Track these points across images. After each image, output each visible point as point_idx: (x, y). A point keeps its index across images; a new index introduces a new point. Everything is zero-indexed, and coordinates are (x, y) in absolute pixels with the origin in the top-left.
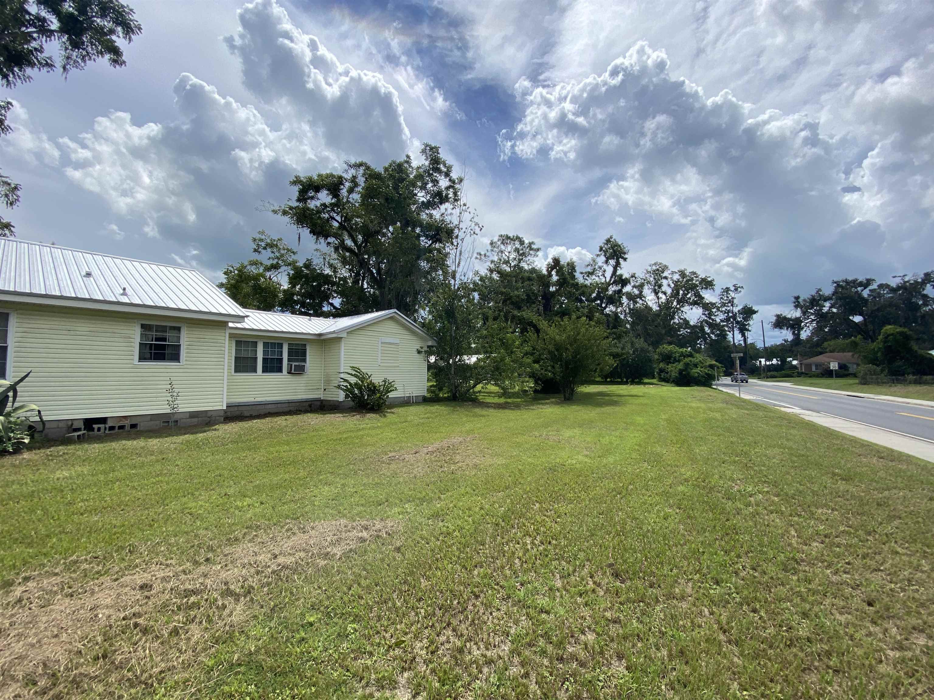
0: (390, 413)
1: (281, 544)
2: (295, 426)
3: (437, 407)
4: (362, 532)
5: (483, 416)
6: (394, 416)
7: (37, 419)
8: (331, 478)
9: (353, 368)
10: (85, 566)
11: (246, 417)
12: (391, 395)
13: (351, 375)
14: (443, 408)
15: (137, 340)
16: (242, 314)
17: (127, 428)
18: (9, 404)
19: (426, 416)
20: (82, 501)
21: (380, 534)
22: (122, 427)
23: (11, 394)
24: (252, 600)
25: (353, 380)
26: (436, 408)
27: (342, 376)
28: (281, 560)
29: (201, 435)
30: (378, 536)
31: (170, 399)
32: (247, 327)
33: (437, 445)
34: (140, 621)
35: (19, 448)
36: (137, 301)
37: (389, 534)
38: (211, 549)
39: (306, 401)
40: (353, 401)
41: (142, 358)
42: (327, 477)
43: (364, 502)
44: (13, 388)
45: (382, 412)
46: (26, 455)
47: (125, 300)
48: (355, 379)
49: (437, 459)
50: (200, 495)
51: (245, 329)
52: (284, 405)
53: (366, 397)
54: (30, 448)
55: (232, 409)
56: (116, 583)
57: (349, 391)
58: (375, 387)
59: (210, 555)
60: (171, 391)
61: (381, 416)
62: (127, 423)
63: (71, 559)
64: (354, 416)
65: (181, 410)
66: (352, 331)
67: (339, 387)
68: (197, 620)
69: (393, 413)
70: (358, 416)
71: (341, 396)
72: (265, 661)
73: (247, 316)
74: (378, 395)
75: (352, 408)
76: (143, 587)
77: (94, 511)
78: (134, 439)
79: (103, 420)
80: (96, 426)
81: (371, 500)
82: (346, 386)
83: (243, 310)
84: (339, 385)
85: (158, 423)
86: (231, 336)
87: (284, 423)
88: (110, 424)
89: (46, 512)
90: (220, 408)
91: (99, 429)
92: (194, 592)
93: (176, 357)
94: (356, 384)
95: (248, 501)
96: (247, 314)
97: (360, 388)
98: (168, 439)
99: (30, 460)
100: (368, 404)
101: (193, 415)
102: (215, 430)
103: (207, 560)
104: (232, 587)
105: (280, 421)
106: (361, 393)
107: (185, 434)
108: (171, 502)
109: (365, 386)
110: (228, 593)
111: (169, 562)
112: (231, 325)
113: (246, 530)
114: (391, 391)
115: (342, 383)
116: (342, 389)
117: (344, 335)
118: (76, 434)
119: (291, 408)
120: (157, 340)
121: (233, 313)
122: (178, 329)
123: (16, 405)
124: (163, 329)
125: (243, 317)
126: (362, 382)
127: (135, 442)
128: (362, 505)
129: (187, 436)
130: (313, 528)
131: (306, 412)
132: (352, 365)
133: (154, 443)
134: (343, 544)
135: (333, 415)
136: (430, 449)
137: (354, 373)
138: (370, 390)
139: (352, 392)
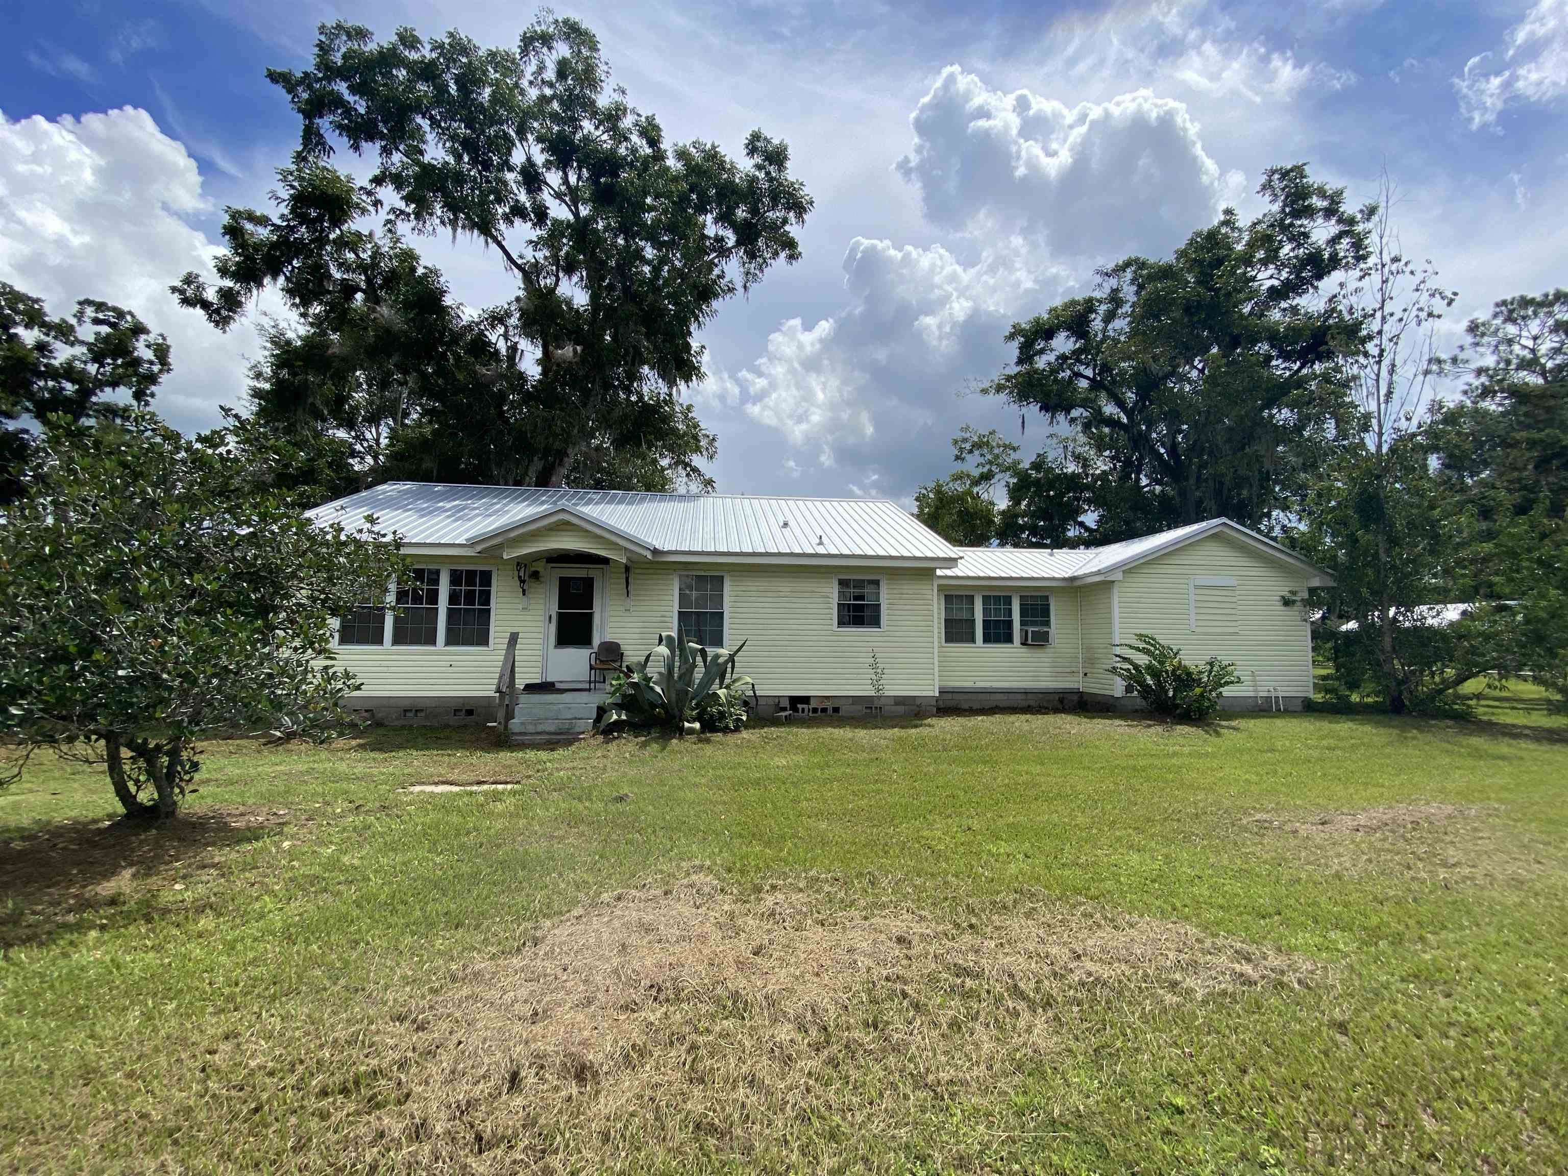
0: (1228, 728)
1: (1081, 936)
2: (1044, 734)
3: (1350, 724)
4: (1239, 962)
5: (1503, 758)
6: (1239, 735)
7: (751, 693)
8: (1137, 838)
9: (1140, 637)
10: (827, 888)
11: (965, 710)
12: (1226, 691)
13: (1138, 649)
14: (1368, 728)
15: (835, 600)
16: (954, 556)
17: (830, 711)
18: (728, 676)
19: (1325, 743)
20: (807, 799)
21: (1285, 979)
22: (824, 710)
23: (730, 665)
24: (1056, 1018)
25: (1142, 660)
26: (1344, 727)
27: (1118, 651)
28: (1089, 966)
29: (913, 730)
30: (1282, 984)
31: (874, 677)
32: (960, 574)
33: (1379, 813)
34: (908, 989)
35: (739, 726)
36: (834, 551)
37: (1308, 987)
38: (971, 910)
39: (1056, 692)
40: (1145, 698)
41: (841, 623)
42: (1130, 835)
43: (1221, 901)
44: (732, 658)
45: (1208, 725)
46: (745, 734)
47: (821, 550)
48: (1146, 657)
49: (1387, 845)
50: (934, 820)
51: (957, 578)
52: (1019, 697)
53: (1171, 694)
54: (747, 727)
55: (946, 696)
56: (867, 923)
57: (1134, 677)
58: (1189, 674)
59: (974, 920)
60: (874, 666)
61: (1207, 732)
62: (829, 705)
63: (811, 873)
64: (1149, 726)
65: (887, 693)
66: (1131, 568)
67: (1114, 670)
68: (981, 1019)
69: (1234, 728)
70: (1160, 729)
71: (1117, 688)
72: (1110, 1141)
73: (961, 558)
74: (1198, 690)
75: (1142, 711)
76: (900, 940)
77: (819, 815)
78: (839, 727)
79: (806, 700)
80: (800, 706)
81: (1237, 901)
82: (1128, 670)
83: (956, 549)
84: (1114, 668)
85: (858, 709)
86: (941, 588)
87: (1026, 727)
88: (813, 704)
89: (775, 807)
90: (931, 694)
91: (803, 710)
92: (965, 972)
93: (875, 622)
94: (1149, 668)
95: (1004, 848)
96: (961, 554)
97: (1156, 674)
98: (877, 732)
99: (749, 741)
100: (1177, 706)
101: (900, 701)
102: (929, 726)
103: (971, 926)
104: (1021, 985)
105: (1019, 722)
106: (1159, 683)
107: (893, 727)
108: (901, 823)
109: (1167, 672)
110: (1017, 992)
111: (923, 913)
112: (939, 572)
113: (1018, 896)
114: (1227, 683)
115: (1118, 665)
116: (1120, 675)
117: (1118, 576)
118: (783, 714)
119: (1032, 703)
120: (856, 598)
121: (942, 555)
122: (877, 583)
123: (735, 676)
124: (860, 584)
125: (955, 560)
126: (1162, 663)
127: (842, 731)
128: (1221, 907)
129: (896, 730)
130: (1132, 926)
131: (1056, 711)
132: (1138, 632)
133: (862, 735)
134: (1203, 975)
135: (1107, 722)
136: (1362, 819)
137: (1142, 645)
138: (1178, 678)
139: (1142, 683)
